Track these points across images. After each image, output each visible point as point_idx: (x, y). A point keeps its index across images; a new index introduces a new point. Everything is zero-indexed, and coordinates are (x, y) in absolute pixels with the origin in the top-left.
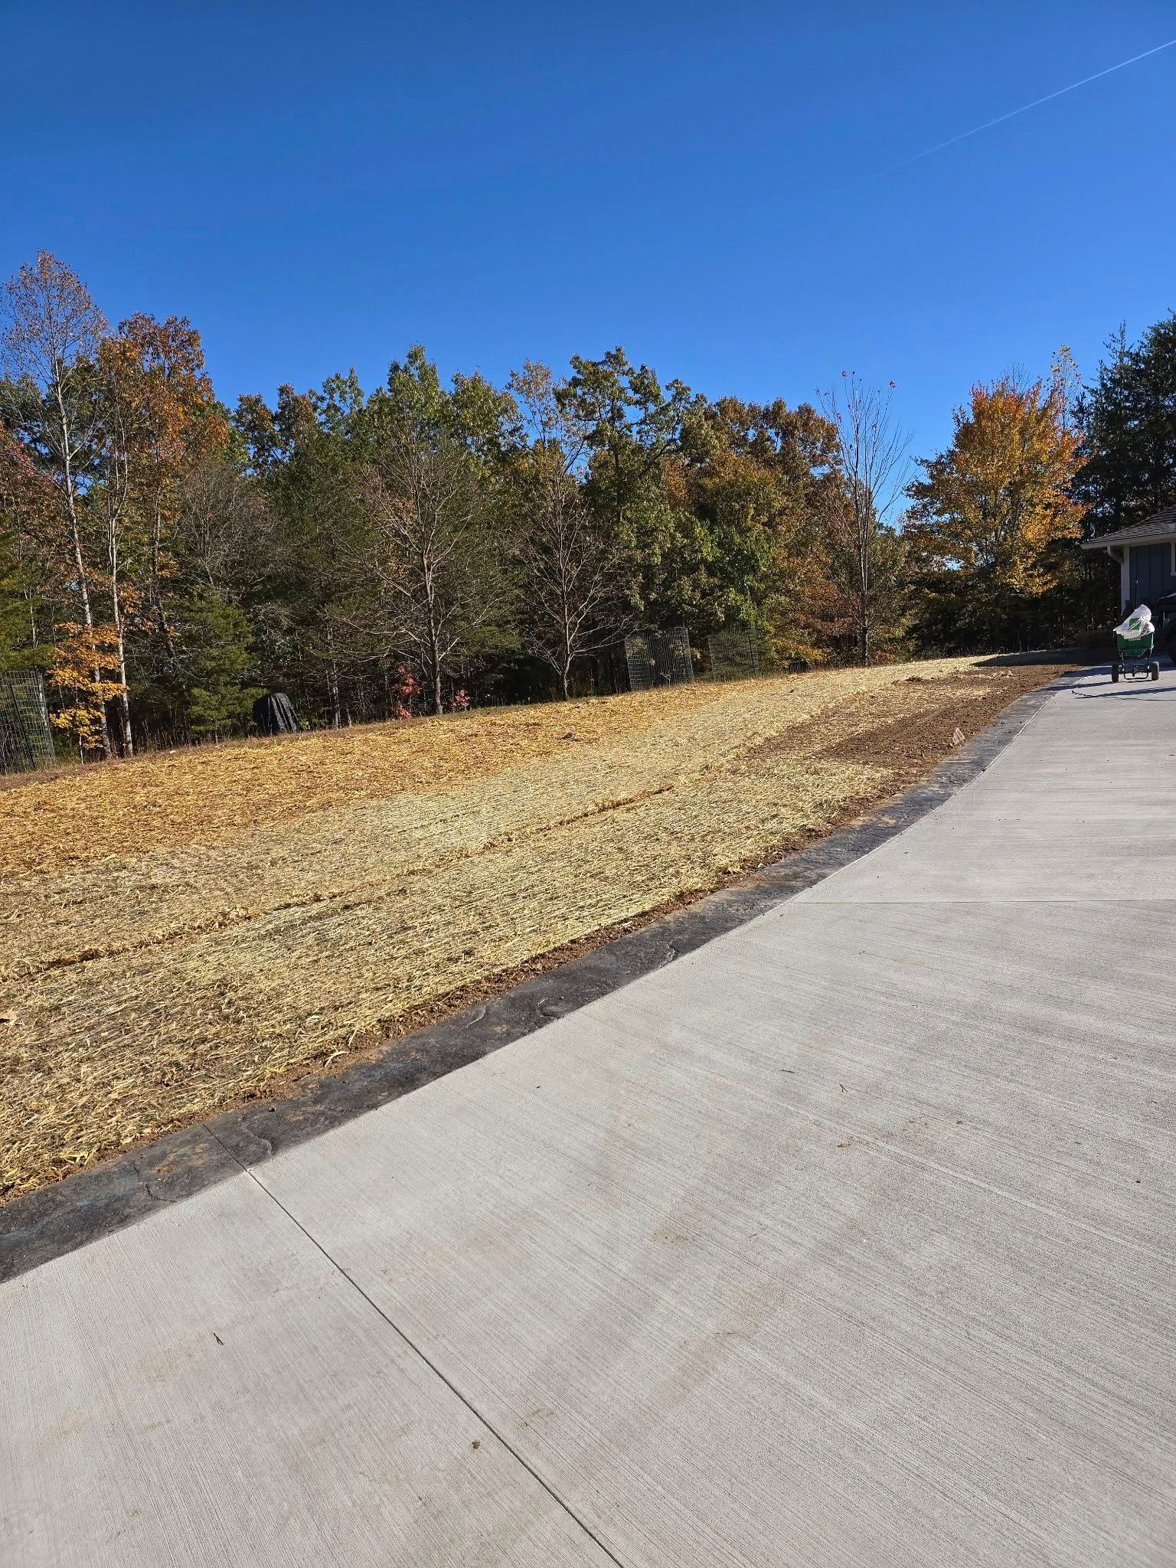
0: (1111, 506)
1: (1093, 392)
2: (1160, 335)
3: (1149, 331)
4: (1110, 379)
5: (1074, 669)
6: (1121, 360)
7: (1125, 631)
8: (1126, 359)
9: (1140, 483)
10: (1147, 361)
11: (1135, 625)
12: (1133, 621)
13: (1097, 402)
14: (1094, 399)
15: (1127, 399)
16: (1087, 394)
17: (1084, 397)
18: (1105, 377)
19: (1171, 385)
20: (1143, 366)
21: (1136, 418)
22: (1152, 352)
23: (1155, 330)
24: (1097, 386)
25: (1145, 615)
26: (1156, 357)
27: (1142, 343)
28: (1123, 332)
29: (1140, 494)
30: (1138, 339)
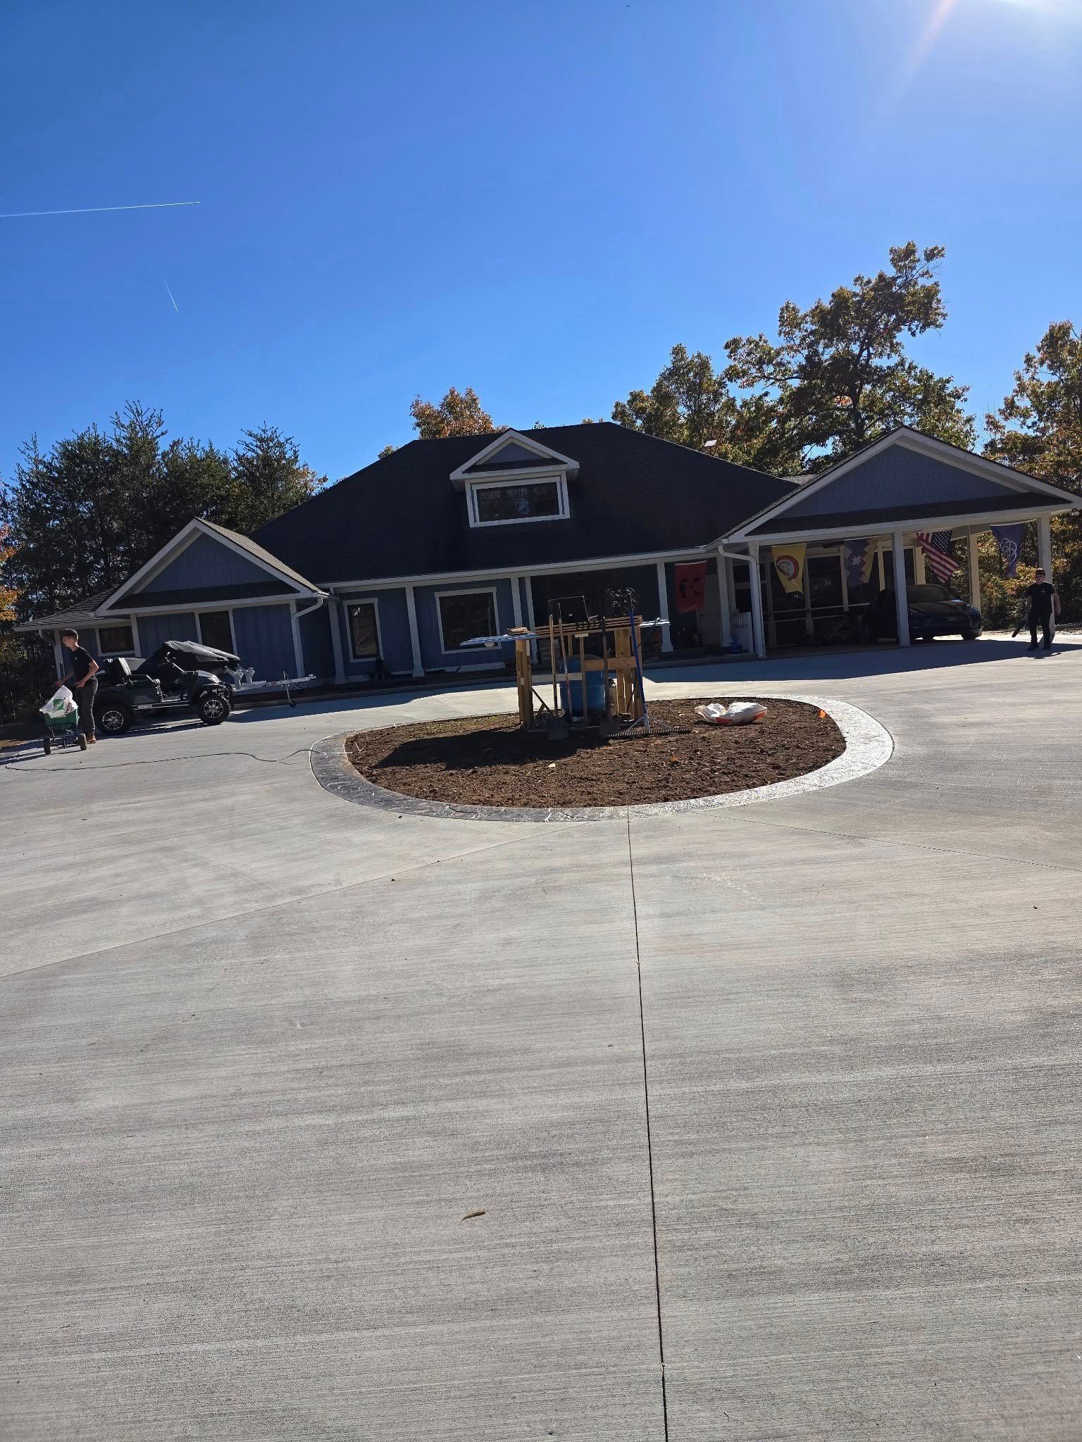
0: (44, 593)
1: (14, 490)
2: (68, 451)
3: (58, 446)
4: (28, 481)
5: (12, 744)
6: (37, 467)
7: (51, 711)
8: (41, 467)
9: (68, 575)
10: (59, 471)
11: (59, 705)
12: (56, 702)
13: (18, 500)
14: (16, 497)
15: (45, 501)
16: (9, 492)
17: (5, 493)
18: (24, 479)
19: (83, 494)
20: (56, 475)
21: (56, 518)
22: (63, 464)
23: (63, 445)
24: (17, 485)
25: (66, 695)
26: (67, 468)
27: (53, 455)
28: (35, 442)
29: (69, 584)
30: (48, 451)
